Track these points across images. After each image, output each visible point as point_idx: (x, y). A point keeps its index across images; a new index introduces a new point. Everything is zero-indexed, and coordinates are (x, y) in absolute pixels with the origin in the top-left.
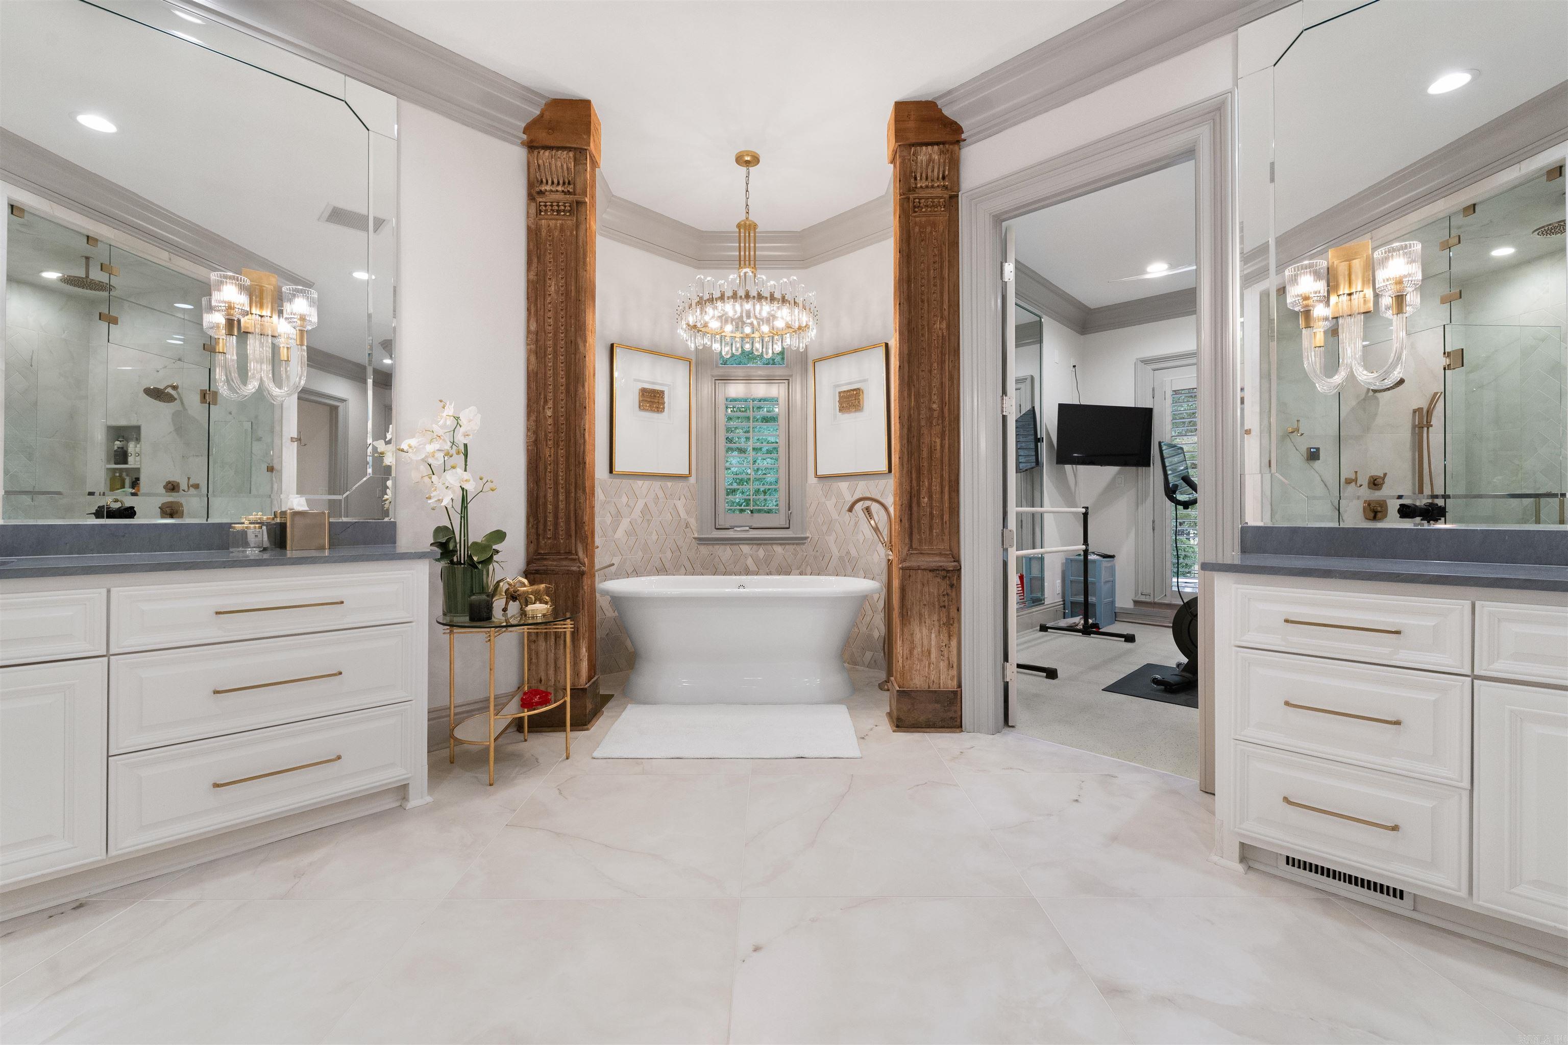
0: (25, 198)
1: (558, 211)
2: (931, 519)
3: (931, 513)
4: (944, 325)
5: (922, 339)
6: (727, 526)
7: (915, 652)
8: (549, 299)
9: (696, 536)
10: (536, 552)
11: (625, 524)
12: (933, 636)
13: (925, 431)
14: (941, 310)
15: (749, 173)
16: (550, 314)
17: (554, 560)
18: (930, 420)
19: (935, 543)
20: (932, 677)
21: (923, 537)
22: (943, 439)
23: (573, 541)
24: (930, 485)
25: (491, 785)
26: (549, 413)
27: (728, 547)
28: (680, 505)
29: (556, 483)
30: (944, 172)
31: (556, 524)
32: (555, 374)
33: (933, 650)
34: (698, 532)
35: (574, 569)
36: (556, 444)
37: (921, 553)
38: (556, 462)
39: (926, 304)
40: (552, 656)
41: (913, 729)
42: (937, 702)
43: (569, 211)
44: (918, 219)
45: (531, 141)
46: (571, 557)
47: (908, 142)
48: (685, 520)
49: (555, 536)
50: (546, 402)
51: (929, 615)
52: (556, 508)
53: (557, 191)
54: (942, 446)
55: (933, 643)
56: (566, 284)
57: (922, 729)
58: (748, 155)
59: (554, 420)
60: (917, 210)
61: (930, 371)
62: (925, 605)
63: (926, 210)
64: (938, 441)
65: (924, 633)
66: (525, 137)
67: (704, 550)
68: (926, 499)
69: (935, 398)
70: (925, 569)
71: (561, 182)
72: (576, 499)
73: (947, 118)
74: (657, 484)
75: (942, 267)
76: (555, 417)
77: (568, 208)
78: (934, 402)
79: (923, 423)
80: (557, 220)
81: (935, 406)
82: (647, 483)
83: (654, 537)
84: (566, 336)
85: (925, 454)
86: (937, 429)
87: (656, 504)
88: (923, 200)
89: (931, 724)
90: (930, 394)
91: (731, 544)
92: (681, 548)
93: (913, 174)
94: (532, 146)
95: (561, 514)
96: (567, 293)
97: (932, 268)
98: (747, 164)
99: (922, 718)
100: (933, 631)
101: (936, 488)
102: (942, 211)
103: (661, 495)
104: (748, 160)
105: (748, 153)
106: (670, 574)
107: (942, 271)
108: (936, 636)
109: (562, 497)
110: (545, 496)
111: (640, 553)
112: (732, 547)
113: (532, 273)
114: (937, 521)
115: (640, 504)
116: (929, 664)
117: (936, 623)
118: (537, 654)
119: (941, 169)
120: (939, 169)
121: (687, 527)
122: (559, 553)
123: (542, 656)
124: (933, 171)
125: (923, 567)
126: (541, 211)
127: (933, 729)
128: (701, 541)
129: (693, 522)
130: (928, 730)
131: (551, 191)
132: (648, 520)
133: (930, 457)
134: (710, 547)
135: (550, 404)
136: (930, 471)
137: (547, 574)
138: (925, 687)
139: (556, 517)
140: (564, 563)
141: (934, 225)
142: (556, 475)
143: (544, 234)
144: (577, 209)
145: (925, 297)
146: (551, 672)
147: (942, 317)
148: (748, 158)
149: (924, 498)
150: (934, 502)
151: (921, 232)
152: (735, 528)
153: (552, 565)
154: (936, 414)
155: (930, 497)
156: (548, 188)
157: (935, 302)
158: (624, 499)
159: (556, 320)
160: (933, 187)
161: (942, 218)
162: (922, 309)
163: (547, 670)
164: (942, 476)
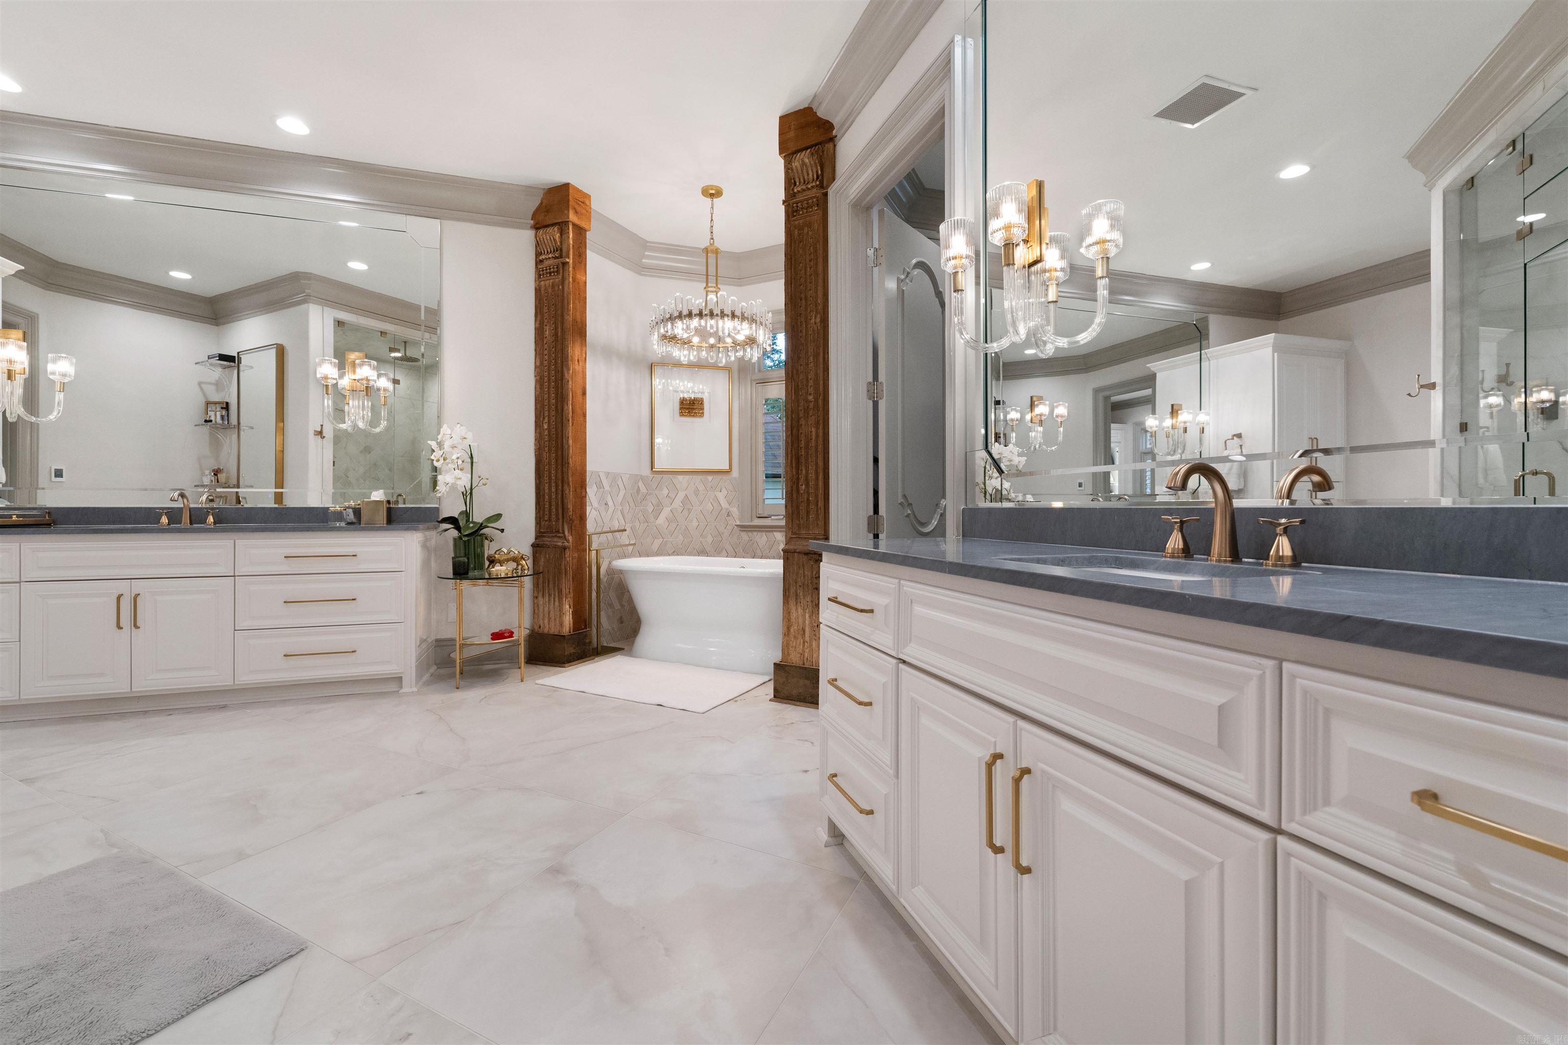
0: (343, 316)
1: (550, 273)
2: (808, 505)
3: (808, 499)
4: (818, 320)
5: (800, 335)
6: (765, 515)
7: (792, 630)
8: (545, 341)
9: (738, 523)
10: (540, 532)
11: (666, 512)
12: (807, 616)
13: (802, 422)
14: (816, 306)
15: (712, 204)
16: (546, 352)
17: (549, 537)
18: (806, 410)
19: (811, 527)
20: (806, 655)
21: (802, 522)
22: (817, 428)
23: (561, 523)
24: (807, 473)
25: (457, 688)
26: (546, 426)
27: (764, 533)
28: (721, 496)
29: (550, 478)
30: (817, 172)
31: (550, 510)
32: (549, 397)
33: (807, 630)
34: (740, 520)
35: (560, 544)
36: (550, 450)
37: (799, 538)
38: (550, 463)
39: (804, 302)
40: (546, 609)
41: (786, 701)
42: (807, 678)
43: (557, 271)
44: (796, 222)
45: (536, 224)
46: (558, 535)
47: (790, 152)
48: (727, 509)
49: (550, 520)
50: (544, 418)
51: (804, 596)
52: (550, 496)
53: (549, 258)
54: (817, 436)
55: (807, 622)
56: (556, 328)
57: (794, 702)
58: (712, 189)
59: (549, 432)
60: (795, 214)
61: (807, 365)
62: (800, 586)
63: (803, 212)
64: (813, 430)
65: (800, 613)
66: (532, 222)
67: (745, 536)
68: (804, 487)
69: (811, 390)
70: (799, 553)
71: (552, 250)
72: (563, 491)
73: (821, 119)
74: (698, 478)
75: (817, 264)
76: (549, 429)
77: (556, 270)
78: (810, 394)
79: (801, 415)
80: (549, 280)
81: (811, 398)
82: (687, 477)
83: (695, 524)
84: (555, 367)
85: (803, 444)
86: (812, 420)
87: (697, 495)
88: (799, 204)
89: (802, 698)
90: (807, 386)
91: (767, 531)
92: (723, 533)
93: (793, 181)
94: (537, 227)
95: (553, 503)
96: (556, 335)
97: (808, 266)
98: (712, 195)
99: (795, 692)
100: (807, 611)
101: (812, 476)
102: (817, 210)
103: (701, 487)
104: (713, 193)
105: (712, 187)
106: (711, 556)
107: (816, 268)
108: (810, 617)
109: (553, 490)
110: (544, 489)
111: (681, 537)
112: (767, 534)
113: (538, 322)
114: (812, 506)
115: (681, 496)
116: (804, 642)
117: (810, 603)
118: (538, 606)
119: (814, 171)
120: (812, 170)
121: (728, 515)
122: (552, 532)
123: (541, 609)
124: (808, 174)
125: (798, 551)
126: (540, 275)
127: (802, 703)
128: (743, 528)
129: (735, 511)
130: (798, 703)
131: (546, 259)
132: (689, 509)
133: (807, 447)
134: (750, 534)
135: (546, 420)
136: (807, 460)
137: (543, 547)
138: (799, 663)
139: (550, 505)
140: (555, 539)
141: (809, 225)
142: (550, 473)
143: (543, 292)
144: (563, 269)
145: (803, 296)
146: (546, 621)
147: (817, 312)
148: (713, 192)
149: (802, 485)
150: (810, 489)
151: (799, 234)
152: (773, 517)
153: (547, 541)
154: (811, 405)
155: (807, 485)
156: (543, 257)
157: (811, 299)
158: (665, 492)
159: (550, 356)
160: (809, 189)
161: (816, 217)
162: (801, 307)
163: (543, 619)
164: (817, 464)
